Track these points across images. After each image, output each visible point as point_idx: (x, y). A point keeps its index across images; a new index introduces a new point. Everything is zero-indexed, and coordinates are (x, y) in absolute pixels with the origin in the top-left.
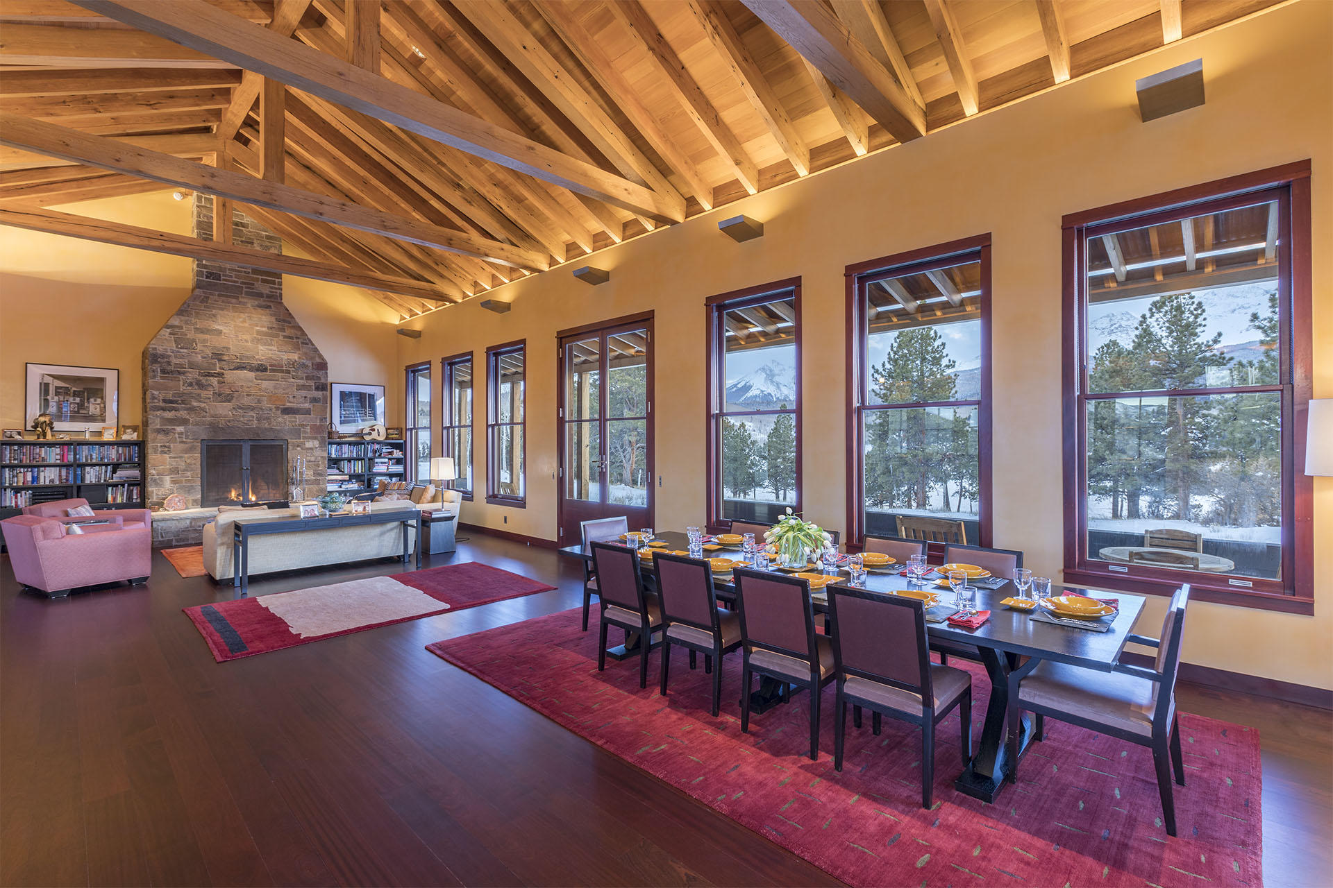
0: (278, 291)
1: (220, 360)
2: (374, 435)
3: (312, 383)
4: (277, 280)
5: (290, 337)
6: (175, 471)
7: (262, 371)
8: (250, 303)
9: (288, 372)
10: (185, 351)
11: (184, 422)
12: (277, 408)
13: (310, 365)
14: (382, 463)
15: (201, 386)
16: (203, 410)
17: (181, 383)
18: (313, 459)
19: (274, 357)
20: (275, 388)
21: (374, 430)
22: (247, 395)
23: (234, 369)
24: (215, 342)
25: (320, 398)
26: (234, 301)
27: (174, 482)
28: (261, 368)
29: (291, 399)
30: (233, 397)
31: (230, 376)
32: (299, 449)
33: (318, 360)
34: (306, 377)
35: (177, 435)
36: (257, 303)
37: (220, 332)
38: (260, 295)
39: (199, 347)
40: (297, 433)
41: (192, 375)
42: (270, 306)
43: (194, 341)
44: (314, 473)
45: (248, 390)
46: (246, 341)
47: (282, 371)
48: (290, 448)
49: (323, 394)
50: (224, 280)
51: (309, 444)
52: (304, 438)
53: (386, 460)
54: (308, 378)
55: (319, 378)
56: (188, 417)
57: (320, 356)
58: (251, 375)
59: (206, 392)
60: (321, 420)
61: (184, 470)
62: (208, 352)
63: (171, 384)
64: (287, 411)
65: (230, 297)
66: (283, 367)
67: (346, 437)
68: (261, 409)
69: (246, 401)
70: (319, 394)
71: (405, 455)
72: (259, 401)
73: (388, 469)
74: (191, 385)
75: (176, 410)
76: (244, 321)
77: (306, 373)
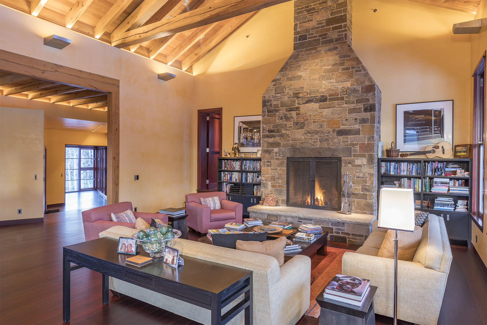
0: (344, 33)
1: (298, 98)
2: (439, 154)
3: (361, 106)
4: (343, 24)
5: (347, 69)
6: (273, 179)
7: (323, 101)
8: (323, 49)
9: (342, 99)
10: (279, 95)
11: (277, 145)
12: (334, 131)
13: (360, 89)
14: (442, 183)
15: (287, 118)
16: (288, 135)
17: (277, 117)
18: (361, 175)
19: (333, 88)
20: (333, 114)
21: (438, 147)
22: (314, 122)
23: (305, 103)
24: (296, 84)
25: (368, 119)
26: (313, 51)
27: (273, 186)
28: (323, 99)
29: (345, 122)
30: (304, 124)
31: (304, 108)
32: (350, 165)
33: (367, 83)
34: (357, 101)
35: (274, 154)
36: (328, 48)
37: (300, 77)
38: (331, 41)
39: (287, 91)
40: (348, 151)
41: (283, 111)
42: (337, 48)
43: (285, 87)
44: (362, 189)
45: (314, 118)
46: (315, 79)
47: (337, 99)
48: (343, 164)
49: (371, 114)
50: (309, 38)
51: (358, 162)
52: (354, 156)
53: (447, 180)
54: (358, 102)
55: (368, 100)
56: (280, 141)
57: (370, 80)
58: (316, 105)
59: (290, 123)
60: (369, 139)
61: (278, 178)
62: (291, 93)
63: (272, 119)
64: (341, 133)
65: (311, 49)
66: (338, 95)
67: (407, 155)
68: (322, 132)
69: (313, 127)
70: (367, 115)
71: (471, 175)
72: (321, 126)
73: (449, 190)
74: (281, 118)
75: (274, 136)
76: (317, 65)
77: (357, 97)
